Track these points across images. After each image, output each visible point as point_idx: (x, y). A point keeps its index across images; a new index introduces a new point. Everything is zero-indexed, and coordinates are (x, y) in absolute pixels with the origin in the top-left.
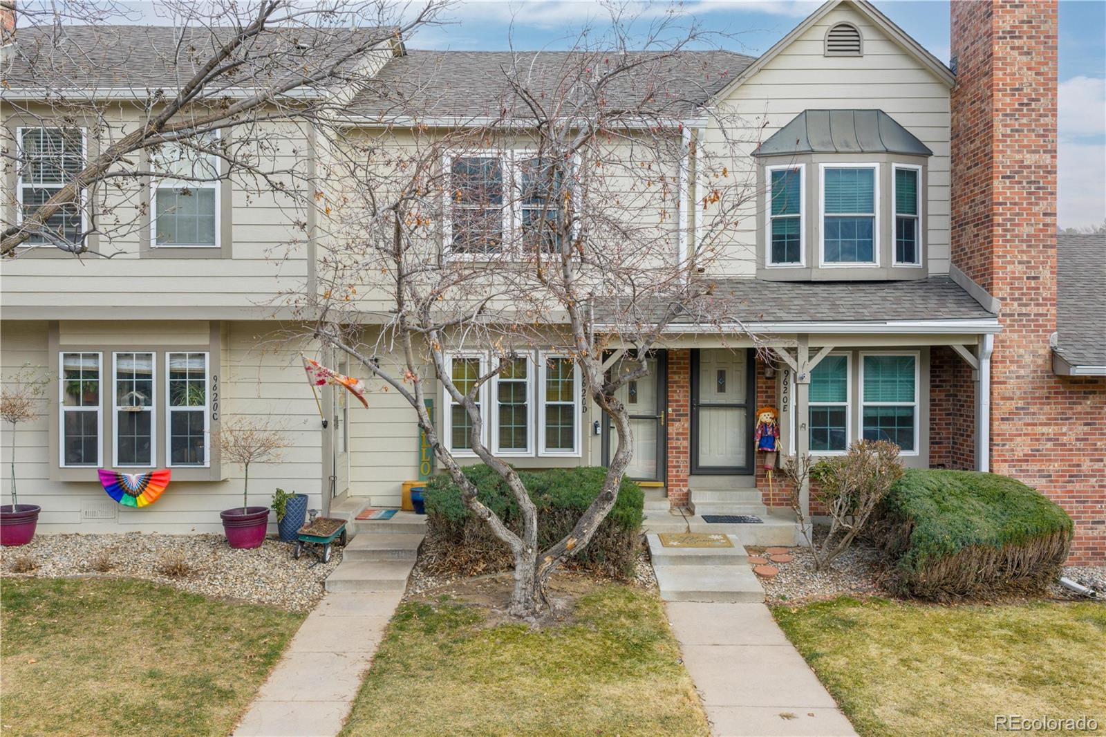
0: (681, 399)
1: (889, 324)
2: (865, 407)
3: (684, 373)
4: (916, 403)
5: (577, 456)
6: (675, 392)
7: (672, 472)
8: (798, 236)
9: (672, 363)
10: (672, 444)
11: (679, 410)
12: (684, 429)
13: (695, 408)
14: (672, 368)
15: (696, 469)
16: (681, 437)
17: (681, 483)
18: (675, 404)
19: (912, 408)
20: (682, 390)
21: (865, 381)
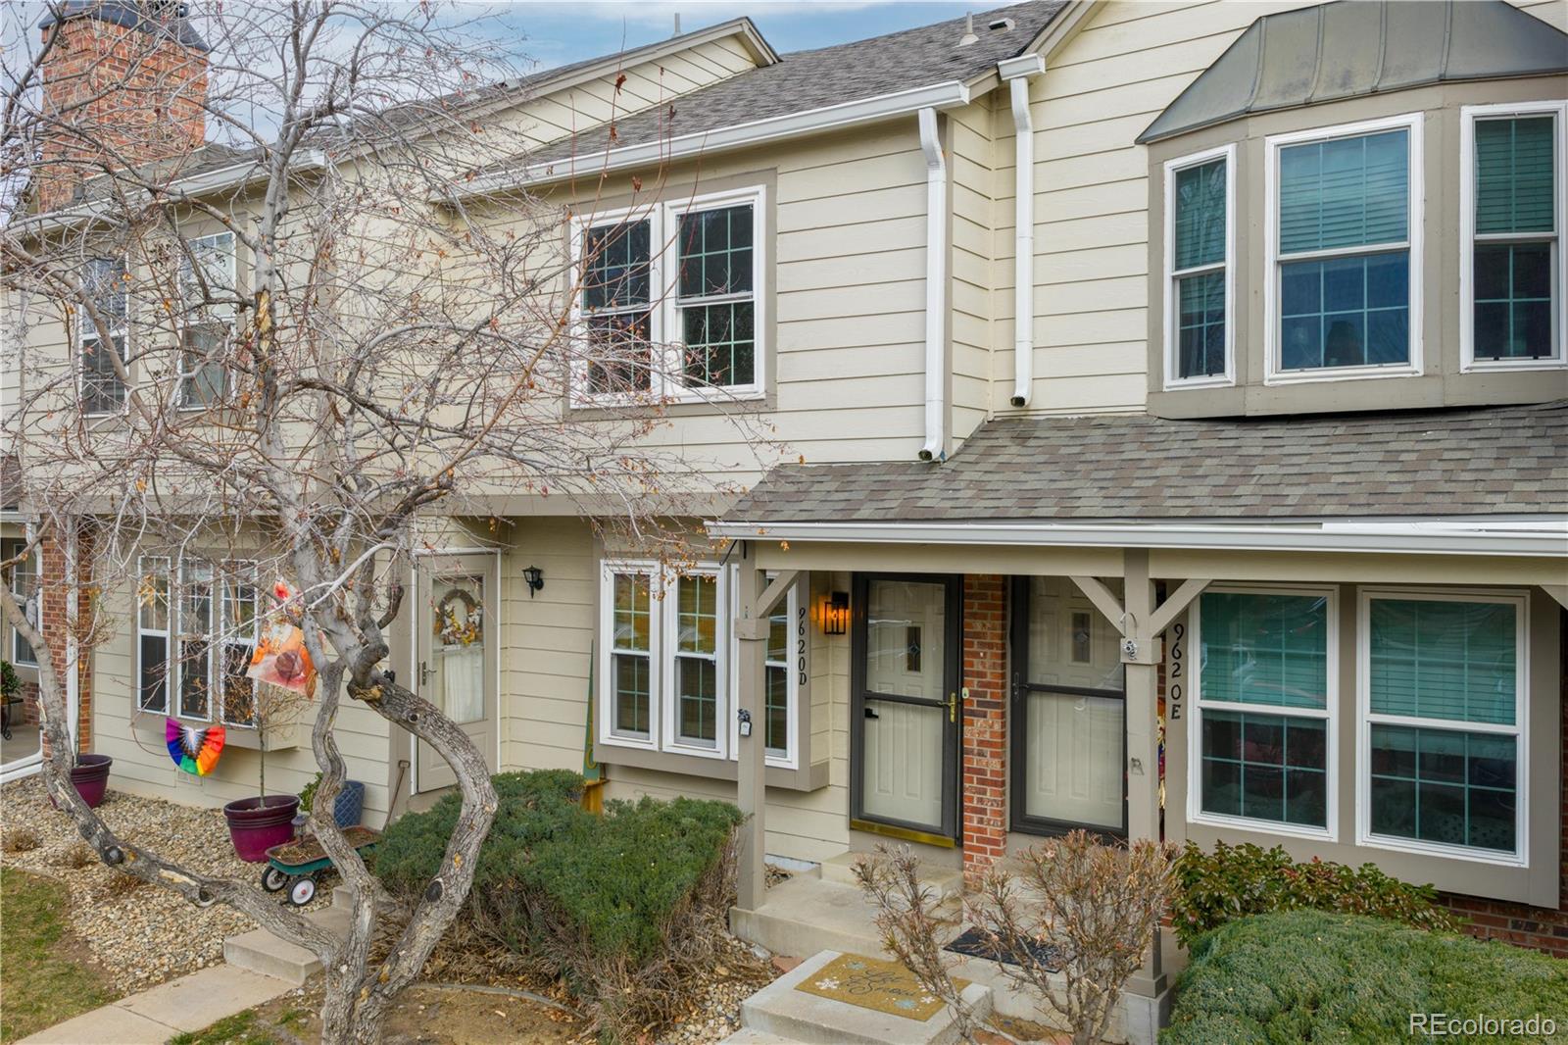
0: (988, 671)
1: (1329, 527)
2: (1375, 726)
3: (994, 618)
4: (1521, 728)
5: (788, 766)
6: (976, 655)
7: (972, 821)
8: (1222, 315)
9: (972, 596)
10: (973, 762)
11: (984, 694)
12: (993, 734)
13: (1022, 691)
14: (973, 606)
15: (1023, 822)
16: (988, 750)
17: (989, 847)
18: (976, 680)
19: (1511, 739)
20: (989, 651)
21: (1373, 662)
